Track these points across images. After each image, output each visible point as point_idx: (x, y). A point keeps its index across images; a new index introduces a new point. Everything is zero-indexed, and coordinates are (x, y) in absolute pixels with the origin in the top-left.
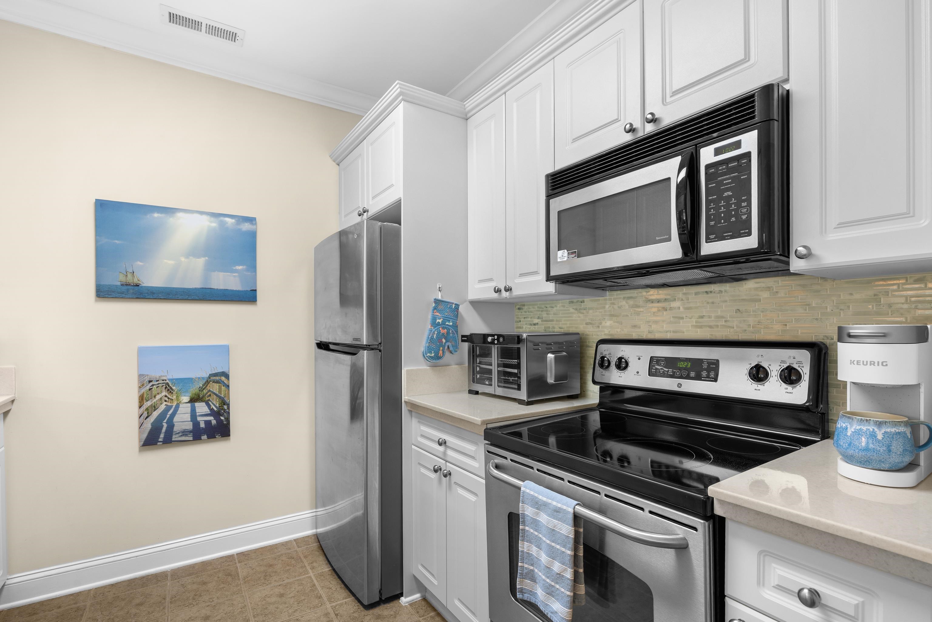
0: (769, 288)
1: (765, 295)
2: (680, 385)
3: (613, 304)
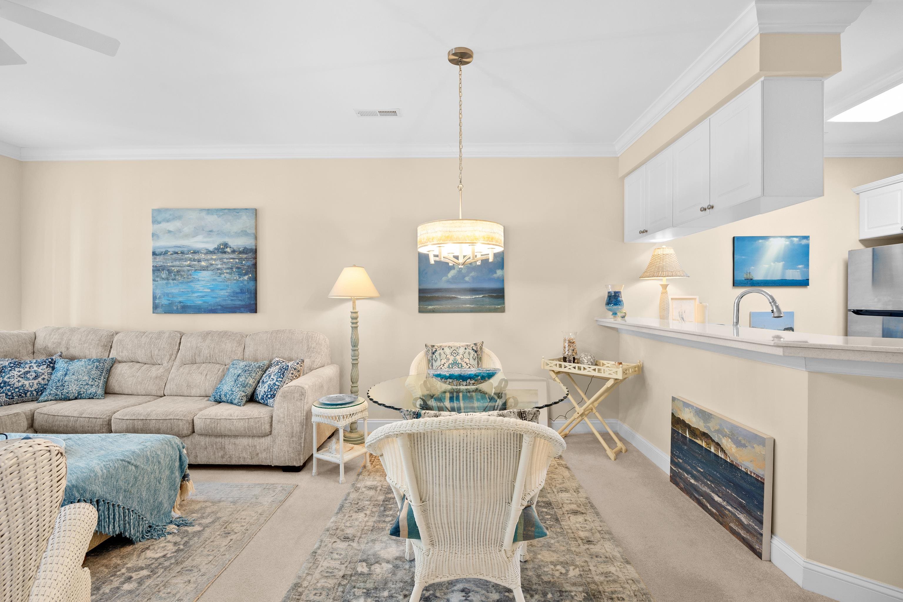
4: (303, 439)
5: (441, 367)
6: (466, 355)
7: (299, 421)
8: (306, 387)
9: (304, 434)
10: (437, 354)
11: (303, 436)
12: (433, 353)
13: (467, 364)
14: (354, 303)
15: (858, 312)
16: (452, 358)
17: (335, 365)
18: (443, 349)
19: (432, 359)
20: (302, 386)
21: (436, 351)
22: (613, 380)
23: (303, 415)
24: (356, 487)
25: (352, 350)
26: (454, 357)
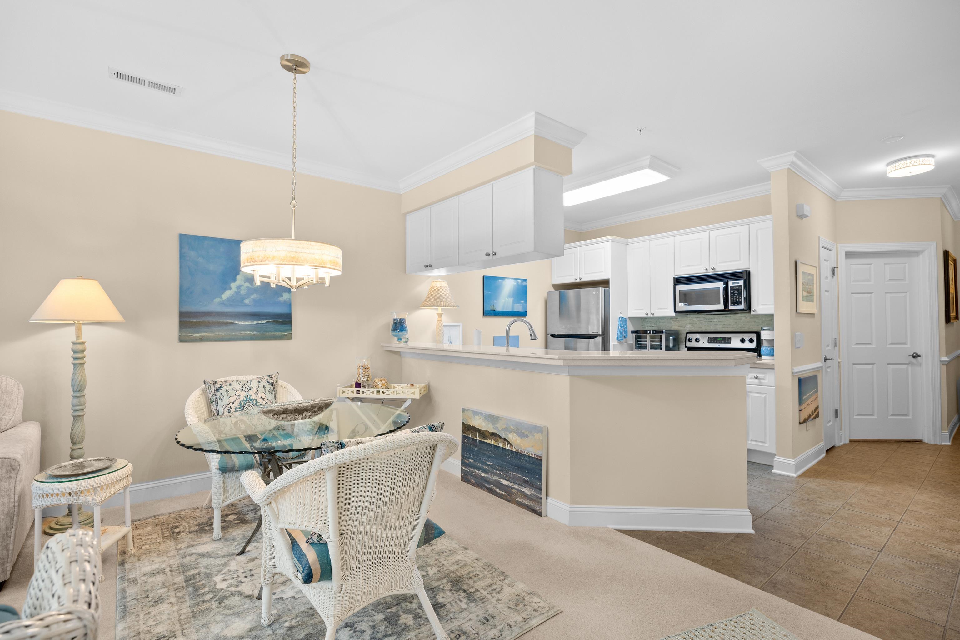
0: (745, 316)
1: (744, 318)
2: (719, 345)
3: (691, 319)
4: (12, 538)
5: (229, 406)
6: (261, 389)
7: (6, 511)
8: (18, 457)
9: (14, 529)
10: (223, 391)
11: (13, 533)
12: (218, 391)
13: (263, 399)
14: (79, 330)
15: (553, 336)
16: (243, 394)
17: (34, 422)
18: (230, 384)
19: (216, 398)
20: (11, 456)
21: (221, 387)
22: (410, 400)
23: (12, 500)
24: (130, 579)
25: (74, 397)
26: (245, 393)
